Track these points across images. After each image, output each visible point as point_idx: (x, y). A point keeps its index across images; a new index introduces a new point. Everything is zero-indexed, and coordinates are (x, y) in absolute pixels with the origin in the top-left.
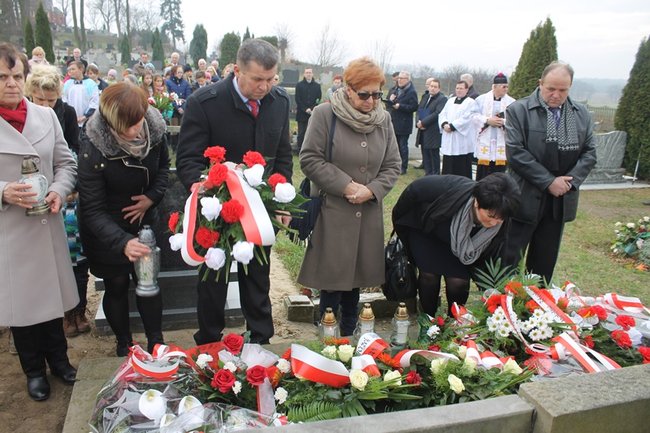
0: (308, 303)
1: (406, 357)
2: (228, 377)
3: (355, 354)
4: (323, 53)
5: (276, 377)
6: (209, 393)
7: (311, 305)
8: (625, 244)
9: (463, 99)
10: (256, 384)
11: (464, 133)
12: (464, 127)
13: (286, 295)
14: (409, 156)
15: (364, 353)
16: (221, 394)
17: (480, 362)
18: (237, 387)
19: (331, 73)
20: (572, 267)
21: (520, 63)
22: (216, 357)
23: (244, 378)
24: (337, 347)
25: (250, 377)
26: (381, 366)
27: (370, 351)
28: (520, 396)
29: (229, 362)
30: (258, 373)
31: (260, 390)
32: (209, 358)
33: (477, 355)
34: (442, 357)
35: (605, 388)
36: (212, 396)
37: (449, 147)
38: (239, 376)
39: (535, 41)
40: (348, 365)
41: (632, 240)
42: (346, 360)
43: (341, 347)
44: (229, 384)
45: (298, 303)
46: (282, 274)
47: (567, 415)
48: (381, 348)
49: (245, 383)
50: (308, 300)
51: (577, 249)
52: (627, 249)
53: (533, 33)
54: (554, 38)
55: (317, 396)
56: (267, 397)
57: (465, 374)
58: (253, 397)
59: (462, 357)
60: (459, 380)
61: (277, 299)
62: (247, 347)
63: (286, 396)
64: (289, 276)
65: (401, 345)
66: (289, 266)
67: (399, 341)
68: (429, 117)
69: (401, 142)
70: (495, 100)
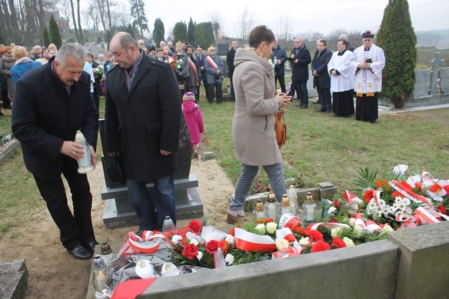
1: (315, 227)
2: (193, 249)
3: (277, 228)
4: (244, 30)
5: (225, 247)
6: (181, 260)
9: (344, 52)
10: (212, 252)
11: (346, 76)
12: (346, 71)
14: (309, 96)
15: (285, 227)
16: (189, 260)
17: (366, 228)
18: (200, 255)
20: (430, 162)
21: (382, 23)
22: (184, 237)
23: (203, 250)
24: (265, 224)
25: (208, 248)
26: (296, 235)
27: (289, 225)
28: (389, 240)
29: (193, 239)
30: (213, 245)
31: (215, 256)
32: (180, 237)
33: (363, 224)
34: (338, 226)
36: (183, 262)
37: (336, 86)
38: (200, 248)
39: (393, 6)
40: (273, 236)
42: (272, 232)
43: (268, 224)
44: (194, 254)
46: (226, 181)
47: (422, 250)
48: (296, 223)
49: (205, 252)
51: (433, 150)
53: (390, 1)
54: (406, 3)
55: (254, 258)
56: (220, 262)
57: (354, 236)
58: (211, 262)
59: (352, 225)
60: (351, 241)
61: (224, 197)
62: (204, 228)
63: (233, 259)
64: (231, 182)
65: (310, 221)
66: (231, 175)
67: (309, 219)
68: (321, 67)
69: (302, 86)
70: (365, 50)
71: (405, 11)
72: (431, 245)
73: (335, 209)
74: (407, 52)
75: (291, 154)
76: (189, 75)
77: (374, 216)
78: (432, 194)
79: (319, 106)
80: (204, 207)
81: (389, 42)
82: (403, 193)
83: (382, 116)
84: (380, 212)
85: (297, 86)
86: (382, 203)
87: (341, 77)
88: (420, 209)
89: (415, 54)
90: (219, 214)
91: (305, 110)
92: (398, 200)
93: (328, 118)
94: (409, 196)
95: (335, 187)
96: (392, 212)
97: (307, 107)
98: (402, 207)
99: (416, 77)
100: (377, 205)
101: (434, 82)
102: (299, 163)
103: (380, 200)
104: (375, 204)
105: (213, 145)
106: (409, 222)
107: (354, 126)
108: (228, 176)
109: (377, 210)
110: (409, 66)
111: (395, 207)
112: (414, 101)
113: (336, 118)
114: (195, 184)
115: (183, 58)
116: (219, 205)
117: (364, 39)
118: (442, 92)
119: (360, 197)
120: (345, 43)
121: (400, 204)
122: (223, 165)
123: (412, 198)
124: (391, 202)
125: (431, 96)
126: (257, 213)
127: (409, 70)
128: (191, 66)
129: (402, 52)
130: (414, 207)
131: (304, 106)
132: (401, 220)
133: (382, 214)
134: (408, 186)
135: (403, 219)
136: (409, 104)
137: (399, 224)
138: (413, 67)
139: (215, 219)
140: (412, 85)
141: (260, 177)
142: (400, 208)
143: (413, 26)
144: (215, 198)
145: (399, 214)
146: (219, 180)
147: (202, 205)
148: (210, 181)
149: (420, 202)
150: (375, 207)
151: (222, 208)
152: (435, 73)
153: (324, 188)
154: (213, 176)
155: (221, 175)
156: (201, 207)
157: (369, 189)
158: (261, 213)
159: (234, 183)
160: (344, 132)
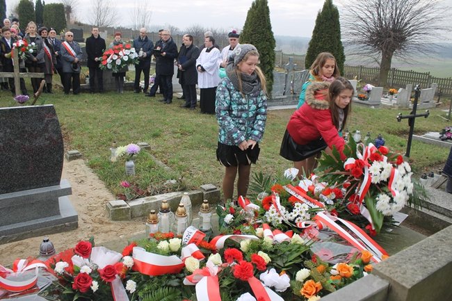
0: (126, 206)
1: (221, 241)
2: (86, 278)
3: (182, 245)
4: (99, 17)
5: (122, 272)
7: (128, 207)
9: (211, 49)
10: (109, 281)
11: (211, 73)
12: (211, 68)
13: (106, 200)
14: (173, 90)
15: (189, 243)
16: (81, 293)
17: (274, 238)
18: (95, 286)
19: (106, 32)
21: (246, 24)
22: (71, 263)
23: (97, 277)
24: (168, 241)
25: (104, 275)
26: (204, 251)
27: (194, 241)
29: (83, 265)
30: (110, 271)
31: (113, 285)
32: (65, 264)
33: (271, 233)
34: (246, 238)
35: (425, 258)
36: (76, 297)
38: (92, 275)
39: (255, 9)
40: (179, 253)
42: (176, 250)
43: (170, 240)
45: (121, 206)
48: (201, 237)
49: (99, 280)
50: (125, 203)
53: (253, 4)
54: (268, 8)
55: (161, 283)
56: (119, 289)
57: (267, 249)
58: (107, 291)
59: (260, 236)
60: (266, 255)
61: (99, 204)
62: (94, 249)
63: (135, 286)
64: (104, 186)
65: (206, 231)
66: (103, 178)
67: (205, 228)
68: (187, 62)
69: (167, 80)
70: (230, 49)
71: (266, 15)
72: (420, 278)
73: (232, 216)
74: (267, 54)
75: (163, 152)
76: (44, 61)
77: (274, 224)
78: (325, 198)
79: (184, 102)
82: (300, 197)
84: (281, 219)
85: (162, 80)
86: (282, 210)
87: (206, 73)
88: (320, 214)
89: (274, 56)
90: (96, 225)
91: (169, 105)
92: (298, 206)
93: (193, 115)
94: (305, 201)
95: (218, 190)
96: (292, 218)
97: (171, 102)
98: (301, 212)
99: (275, 80)
100: (278, 211)
101: (288, 84)
102: (174, 163)
103: (280, 207)
104: (275, 210)
105: (76, 142)
106: (310, 228)
108: (100, 179)
109: (276, 217)
110: (269, 67)
111: (295, 213)
112: (271, 100)
113: (202, 115)
114: (68, 192)
115: (38, 41)
116: (95, 213)
117: (230, 38)
118: (294, 94)
119: (256, 203)
120: (212, 40)
121: (300, 210)
122: (92, 166)
123: (308, 203)
124: (290, 208)
125: (285, 96)
126: (151, 226)
127: (269, 71)
128: (46, 52)
129: (263, 54)
130: (313, 213)
131: (168, 101)
132: (303, 226)
134: (302, 190)
135: (306, 225)
137: (302, 230)
138: (272, 69)
139: (92, 231)
140: (271, 86)
141: (136, 179)
142: (300, 214)
143: (272, 30)
144: (88, 205)
145: (299, 220)
146: (90, 184)
147: (77, 216)
148: (80, 185)
149: (317, 207)
150: (275, 214)
151: (99, 217)
152: (289, 75)
153: (208, 190)
154: (82, 179)
155: (92, 177)
156: (75, 218)
157: (264, 194)
158: (155, 226)
159: (108, 186)
160: (213, 129)
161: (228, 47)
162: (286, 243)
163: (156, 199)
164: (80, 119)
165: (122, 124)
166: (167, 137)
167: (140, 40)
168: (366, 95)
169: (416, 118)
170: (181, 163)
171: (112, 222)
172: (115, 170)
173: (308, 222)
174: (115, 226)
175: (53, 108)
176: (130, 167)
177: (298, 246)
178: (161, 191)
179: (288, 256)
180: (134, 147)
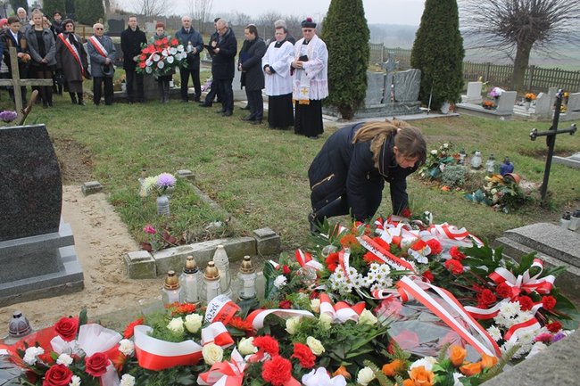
0: (149, 259)
1: (260, 318)
2: (62, 372)
3: (204, 324)
4: (146, 3)
5: (119, 361)
7: (152, 260)
8: (430, 168)
9: (282, 43)
10: (97, 375)
11: (284, 75)
12: (283, 69)
13: (125, 251)
14: (234, 98)
15: (215, 321)
17: (335, 315)
18: (75, 383)
23: (82, 368)
24: (183, 318)
25: (90, 368)
26: (234, 333)
27: (221, 317)
29: (63, 352)
30: (99, 361)
31: (103, 380)
32: (40, 351)
33: (330, 308)
34: (295, 314)
37: (271, 88)
38: (76, 366)
41: (436, 165)
42: (195, 331)
43: (187, 317)
45: (139, 260)
46: (119, 227)
48: (232, 311)
50: (149, 255)
52: (432, 173)
56: (112, 385)
57: (322, 333)
59: (315, 311)
60: (318, 342)
61: (117, 256)
62: (83, 329)
63: (134, 382)
64: (127, 230)
65: (249, 299)
66: (126, 219)
67: (247, 294)
69: (226, 87)
70: (304, 43)
73: (285, 278)
74: (359, 48)
75: (213, 183)
77: (341, 292)
78: (415, 254)
79: (248, 113)
80: (85, 275)
81: (337, 34)
82: (379, 254)
83: (329, 128)
84: (350, 286)
85: (220, 86)
86: (352, 273)
87: (276, 76)
88: (405, 279)
89: (368, 52)
90: (109, 285)
91: (229, 118)
92: (375, 268)
93: (259, 131)
94: (386, 260)
95: (276, 236)
96: (367, 285)
97: (231, 114)
98: (379, 277)
99: (369, 83)
100: (346, 275)
101: (387, 89)
102: (225, 198)
103: (349, 269)
104: (342, 273)
105: (99, 170)
106: (390, 299)
107: (294, 142)
108: (122, 220)
109: (345, 283)
110: (361, 67)
111: (371, 278)
112: (365, 110)
113: (270, 131)
114: (69, 241)
115: (46, 37)
116: (109, 269)
117: (303, 29)
118: (396, 101)
119: (319, 260)
121: (377, 274)
122: (114, 203)
123: (390, 262)
124: (364, 271)
125: (384, 105)
126: (170, 293)
127: (360, 72)
129: (353, 49)
130: (396, 277)
131: (227, 112)
132: (381, 297)
133: (353, 289)
134: (382, 243)
135: (384, 294)
136: (360, 114)
137: (378, 302)
138: (365, 68)
139: (103, 293)
140: (364, 91)
141: (170, 221)
142: (377, 279)
143: (365, 16)
144: (102, 257)
145: (376, 288)
146: (108, 227)
147: (82, 274)
148: (96, 229)
149: (402, 268)
150: (342, 278)
151: (113, 274)
152: (389, 77)
153: (263, 237)
154: (99, 220)
155: (112, 218)
156: (80, 276)
157: (331, 248)
158: (175, 292)
159: (131, 231)
160: (282, 150)
161: (302, 40)
162: (352, 323)
163: (191, 249)
164: (109, 138)
165: (162, 145)
166: (219, 162)
167: (184, 32)
168: (493, 102)
169: (557, 136)
170: (234, 197)
171: (130, 280)
172: (145, 208)
173: (388, 291)
174: (134, 286)
175: (45, 129)
176: (163, 205)
177: (366, 328)
178: (201, 238)
179: (352, 344)
180: (167, 177)
